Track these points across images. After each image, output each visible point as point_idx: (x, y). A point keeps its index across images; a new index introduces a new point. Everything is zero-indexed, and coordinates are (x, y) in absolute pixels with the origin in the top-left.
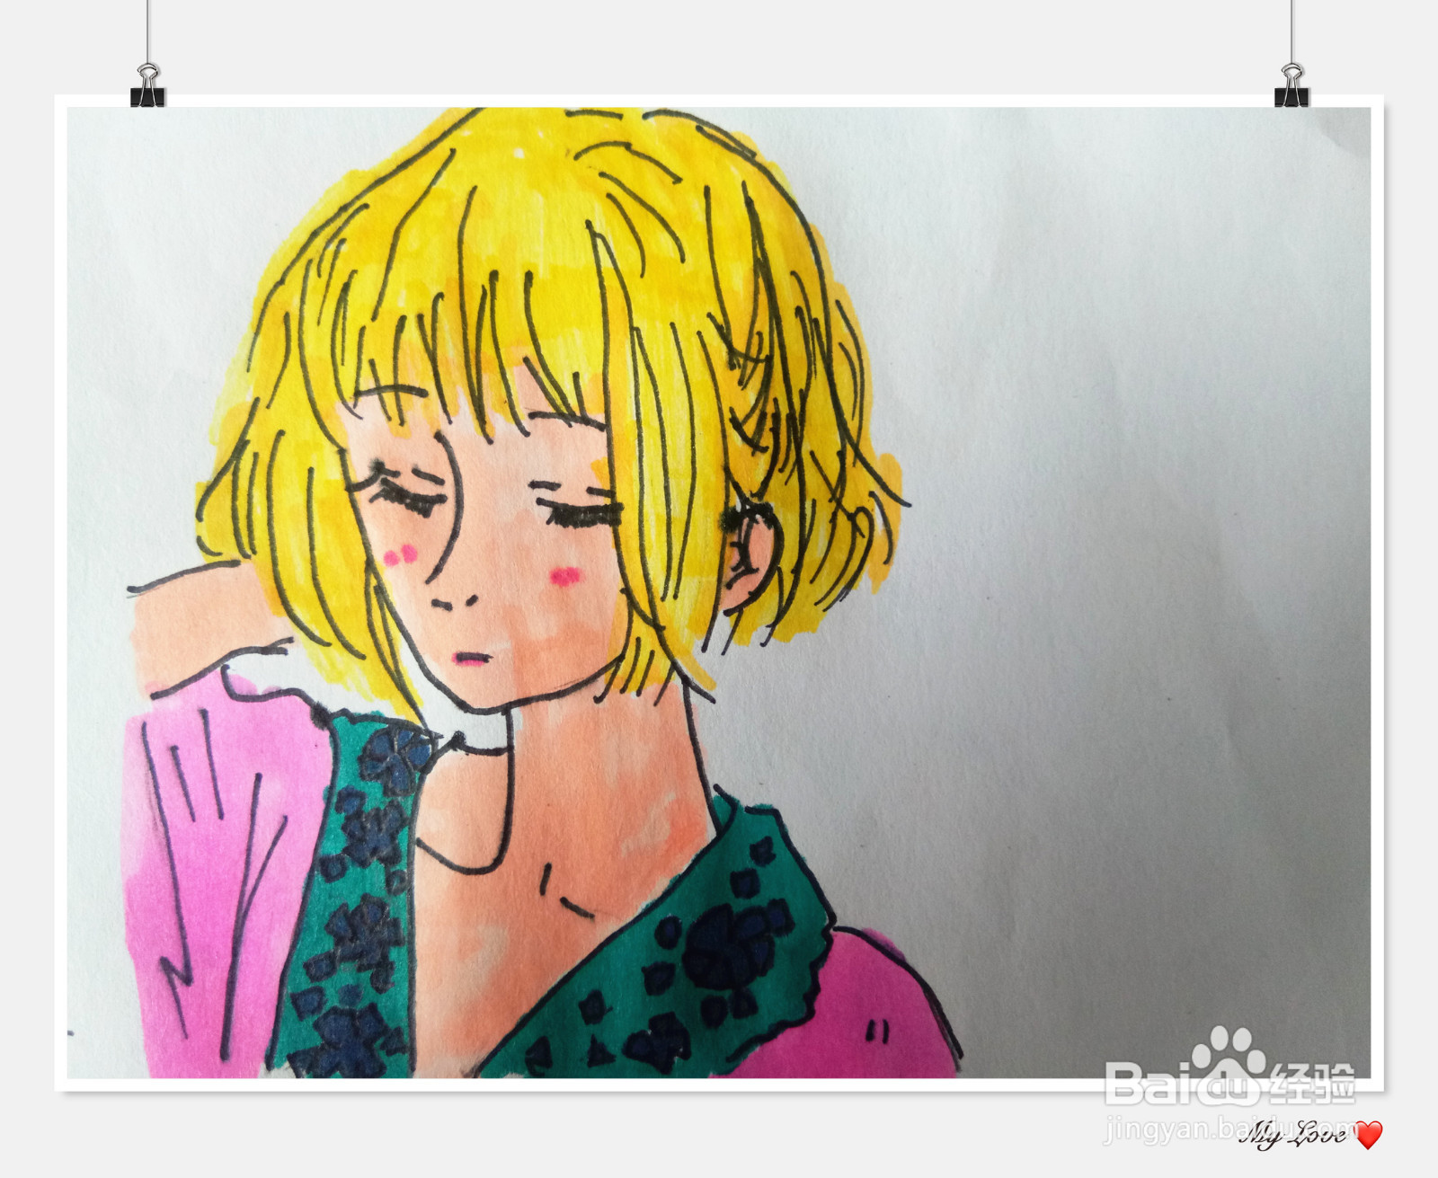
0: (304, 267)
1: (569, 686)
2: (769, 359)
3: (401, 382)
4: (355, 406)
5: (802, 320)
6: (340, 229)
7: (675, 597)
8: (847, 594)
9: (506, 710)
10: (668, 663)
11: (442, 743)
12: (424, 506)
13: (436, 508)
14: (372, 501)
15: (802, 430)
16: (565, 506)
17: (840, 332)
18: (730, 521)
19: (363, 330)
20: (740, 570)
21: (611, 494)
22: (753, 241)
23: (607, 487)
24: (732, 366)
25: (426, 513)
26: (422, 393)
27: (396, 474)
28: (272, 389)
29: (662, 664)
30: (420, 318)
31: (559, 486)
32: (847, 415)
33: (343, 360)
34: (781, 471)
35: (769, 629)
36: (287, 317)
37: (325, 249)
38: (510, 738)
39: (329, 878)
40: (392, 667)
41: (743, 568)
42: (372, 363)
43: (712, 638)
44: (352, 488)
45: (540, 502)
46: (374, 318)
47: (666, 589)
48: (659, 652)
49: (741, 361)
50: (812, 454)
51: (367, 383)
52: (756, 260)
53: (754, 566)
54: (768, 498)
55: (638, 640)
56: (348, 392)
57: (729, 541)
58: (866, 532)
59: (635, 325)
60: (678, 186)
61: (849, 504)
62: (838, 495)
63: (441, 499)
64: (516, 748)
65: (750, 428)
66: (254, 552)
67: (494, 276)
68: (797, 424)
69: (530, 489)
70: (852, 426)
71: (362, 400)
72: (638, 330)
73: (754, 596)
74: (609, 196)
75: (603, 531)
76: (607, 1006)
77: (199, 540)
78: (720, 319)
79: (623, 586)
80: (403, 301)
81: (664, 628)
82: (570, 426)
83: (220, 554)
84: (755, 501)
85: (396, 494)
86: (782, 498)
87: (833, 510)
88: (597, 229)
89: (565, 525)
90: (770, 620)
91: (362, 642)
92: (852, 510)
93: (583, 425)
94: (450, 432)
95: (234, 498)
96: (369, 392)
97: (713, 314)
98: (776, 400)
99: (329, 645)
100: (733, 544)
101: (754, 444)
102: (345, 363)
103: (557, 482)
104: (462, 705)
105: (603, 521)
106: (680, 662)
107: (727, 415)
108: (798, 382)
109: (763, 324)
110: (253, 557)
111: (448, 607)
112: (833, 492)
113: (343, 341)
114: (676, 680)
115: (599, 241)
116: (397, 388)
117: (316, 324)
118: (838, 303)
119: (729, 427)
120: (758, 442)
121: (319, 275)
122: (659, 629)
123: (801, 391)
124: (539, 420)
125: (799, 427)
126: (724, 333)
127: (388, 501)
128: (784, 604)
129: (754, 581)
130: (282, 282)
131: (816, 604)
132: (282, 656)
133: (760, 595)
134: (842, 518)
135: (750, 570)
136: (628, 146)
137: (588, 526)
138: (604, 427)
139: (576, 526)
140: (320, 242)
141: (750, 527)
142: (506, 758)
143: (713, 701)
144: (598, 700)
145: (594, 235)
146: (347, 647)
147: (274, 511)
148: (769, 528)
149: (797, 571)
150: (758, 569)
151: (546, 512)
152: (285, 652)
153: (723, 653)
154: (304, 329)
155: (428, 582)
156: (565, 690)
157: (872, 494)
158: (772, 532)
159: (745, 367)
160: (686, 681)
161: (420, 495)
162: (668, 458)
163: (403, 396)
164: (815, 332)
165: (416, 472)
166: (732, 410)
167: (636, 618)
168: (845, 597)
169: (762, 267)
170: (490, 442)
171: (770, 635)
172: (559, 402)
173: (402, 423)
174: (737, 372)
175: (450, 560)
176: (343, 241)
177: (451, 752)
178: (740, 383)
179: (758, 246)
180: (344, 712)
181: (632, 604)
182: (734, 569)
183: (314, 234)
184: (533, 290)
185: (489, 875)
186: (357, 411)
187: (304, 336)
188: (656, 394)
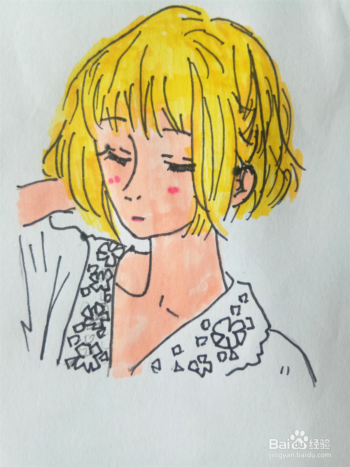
0: (85, 73)
1: (173, 231)
2: (255, 110)
3: (117, 116)
4: (100, 124)
5: (269, 95)
6: (98, 60)
7: (214, 199)
8: (281, 202)
9: (150, 238)
10: (210, 225)
11: (126, 249)
12: (123, 162)
13: (128, 163)
14: (105, 159)
15: (267, 137)
16: (174, 164)
17: (283, 101)
18: (237, 171)
19: (104, 96)
20: (240, 190)
21: (192, 160)
22: (251, 65)
23: (190, 157)
24: (240, 112)
25: (124, 165)
26: (125, 120)
27: (114, 150)
28: (71, 117)
29: (208, 225)
30: (125, 92)
31: (172, 156)
32: (284, 133)
33: (97, 107)
34: (258, 153)
35: (250, 214)
36: (78, 91)
37: (92, 66)
38: (151, 249)
39: (84, 295)
40: (110, 220)
41: (241, 190)
42: (107, 109)
43: (227, 216)
44: (98, 154)
45: (165, 162)
46: (109, 92)
47: (211, 196)
48: (207, 221)
49: (244, 110)
50: (270, 147)
51: (105, 116)
52: (251, 73)
53: (245, 189)
54: (252, 163)
55: (199, 215)
56: (98, 119)
57: (236, 179)
58: (289, 179)
59: (204, 96)
60: (223, 45)
61: (283, 168)
62: (279, 164)
63: (129, 160)
64: (152, 253)
65: (246, 136)
66: (63, 176)
67: (153, 78)
68: (265, 135)
69: (162, 157)
70: (286, 137)
71: (103, 122)
72: (205, 98)
73: (245, 200)
74: (197, 49)
75: (188, 174)
76: (182, 350)
77: (43, 171)
78: (236, 94)
79: (194, 195)
80: (120, 86)
81: (209, 211)
82: (178, 134)
83: (50, 176)
84: (247, 164)
85: (114, 157)
86: (257, 164)
87: (276, 169)
88: (192, 61)
89: (174, 171)
90: (251, 210)
91: (100, 211)
92: (284, 170)
93: (182, 134)
94: (134, 135)
95: (56, 156)
96: (105, 119)
97: (234, 92)
98: (257, 125)
99: (88, 211)
100: (237, 180)
101: (247, 142)
102: (98, 108)
103: (172, 155)
104: (134, 236)
105: (188, 170)
106: (215, 224)
107: (238, 131)
108: (266, 119)
109: (253, 96)
110: (62, 177)
111: (130, 199)
112: (277, 162)
113: (97, 101)
114: (213, 231)
115: (192, 65)
116: (116, 118)
117: (88, 94)
118: (283, 90)
119: (238, 135)
120: (249, 141)
121: (90, 76)
122: (207, 211)
123: (267, 122)
124: (166, 132)
125: (266, 136)
126: (238, 99)
127: (111, 160)
128: (256, 204)
129: (244, 195)
130: (76, 78)
131: (269, 205)
132: (71, 214)
133: (247, 200)
134: (280, 173)
135: (244, 191)
136: (204, 31)
137: (182, 172)
138: (191, 135)
139: (178, 171)
140: (90, 64)
141: (244, 174)
142: (149, 256)
143: (227, 240)
144: (183, 237)
145: (190, 63)
146: (95, 212)
147: (70, 161)
148: (252, 174)
149: (262, 192)
150: (246, 191)
151: (167, 166)
152: (72, 213)
153: (232, 222)
154: (84, 95)
155: (124, 190)
156: (171, 232)
157: (291, 164)
158: (253, 176)
159: (245, 112)
160: (217, 232)
161: (122, 158)
162: (214, 147)
163: (118, 121)
164: (274, 100)
165: (121, 149)
166: (239, 129)
167: (199, 207)
168: (280, 203)
169: (254, 75)
170: (148, 139)
171: (250, 216)
172: (174, 125)
173: (117, 131)
174: (242, 114)
175: (132, 182)
176: (99, 64)
177: (129, 252)
178: (243, 118)
179: (252, 68)
180: (92, 236)
181: (198, 202)
182: (237, 190)
183: (89, 61)
184: (166, 83)
185: (141, 298)
186: (101, 126)
187: (84, 98)
188: (211, 122)
